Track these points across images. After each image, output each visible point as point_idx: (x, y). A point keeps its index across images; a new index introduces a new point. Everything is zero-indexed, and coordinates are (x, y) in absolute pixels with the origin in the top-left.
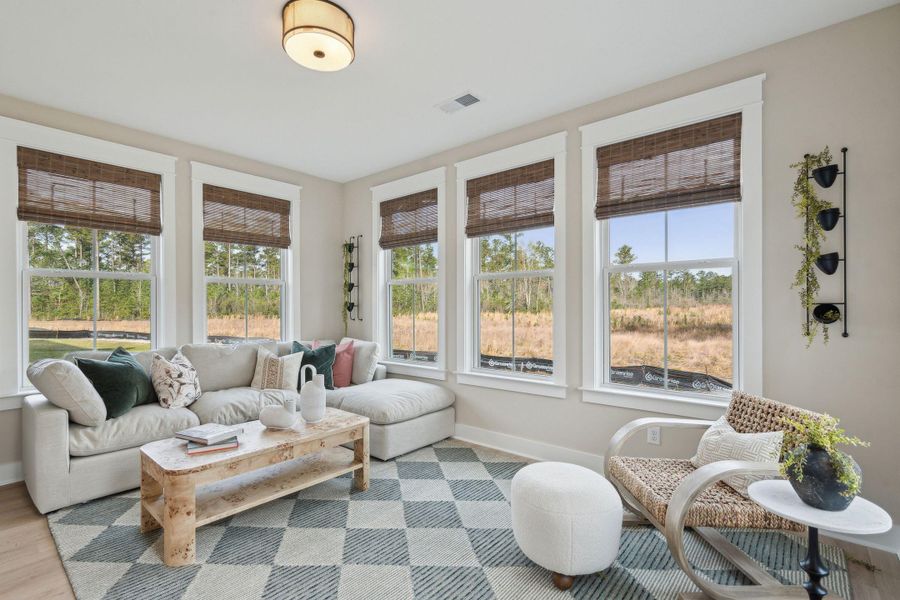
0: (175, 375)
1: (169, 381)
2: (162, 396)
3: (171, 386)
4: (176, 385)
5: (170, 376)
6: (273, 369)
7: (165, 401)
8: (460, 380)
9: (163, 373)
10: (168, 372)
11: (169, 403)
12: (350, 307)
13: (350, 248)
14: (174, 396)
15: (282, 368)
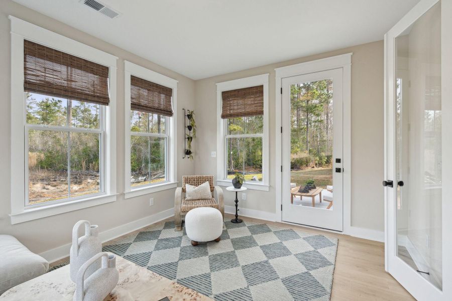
8: (14, 221)
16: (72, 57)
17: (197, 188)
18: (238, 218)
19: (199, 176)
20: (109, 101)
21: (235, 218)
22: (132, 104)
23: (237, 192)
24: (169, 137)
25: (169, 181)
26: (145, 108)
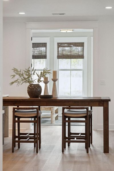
20: (84, 57)
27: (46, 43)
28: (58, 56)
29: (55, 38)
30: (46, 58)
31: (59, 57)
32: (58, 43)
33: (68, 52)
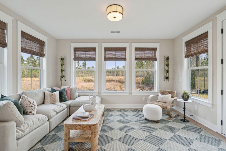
0: (32, 103)
1: (31, 105)
2: (29, 111)
3: (32, 106)
4: (33, 106)
5: (31, 103)
6: (53, 97)
7: (30, 112)
8: (102, 94)
9: (28, 102)
10: (29, 102)
11: (33, 113)
12: (62, 77)
13: (62, 59)
14: (34, 110)
15: (56, 96)
16: (115, 48)
17: (163, 96)
18: (186, 119)
19: (167, 90)
20: (126, 60)
21: (183, 118)
22: (135, 59)
23: (184, 103)
24: (156, 71)
25: (155, 91)
26: (141, 59)
27: (95, 48)
28: (104, 59)
29: (102, 43)
30: (95, 60)
31: (106, 59)
32: (105, 48)
33: (114, 55)
